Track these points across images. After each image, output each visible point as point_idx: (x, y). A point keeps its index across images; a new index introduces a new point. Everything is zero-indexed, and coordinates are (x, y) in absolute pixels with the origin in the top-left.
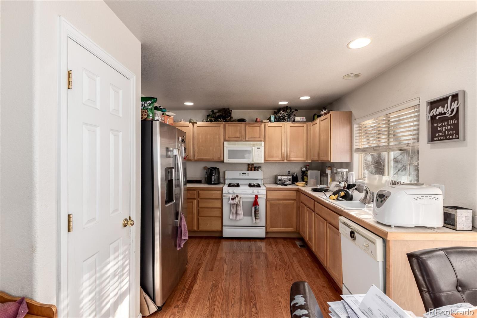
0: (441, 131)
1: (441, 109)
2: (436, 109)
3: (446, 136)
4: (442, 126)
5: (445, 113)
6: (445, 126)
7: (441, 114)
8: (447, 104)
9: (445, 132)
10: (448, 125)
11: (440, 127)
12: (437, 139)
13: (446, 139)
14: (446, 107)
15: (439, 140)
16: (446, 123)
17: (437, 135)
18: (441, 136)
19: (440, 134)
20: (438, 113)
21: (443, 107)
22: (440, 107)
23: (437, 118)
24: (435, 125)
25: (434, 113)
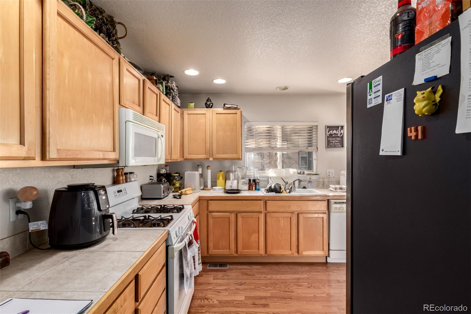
0: (332, 143)
1: (335, 132)
2: (332, 131)
3: (335, 145)
4: (333, 140)
5: (337, 134)
6: (334, 140)
7: (335, 134)
8: (339, 130)
9: (334, 143)
10: (336, 140)
11: (332, 140)
12: (330, 146)
13: (335, 147)
14: (338, 131)
15: (331, 147)
16: (335, 139)
17: (330, 144)
18: (332, 145)
19: (331, 144)
20: (333, 133)
21: (337, 131)
22: (335, 131)
23: (333, 135)
24: (329, 139)
25: (331, 132)
